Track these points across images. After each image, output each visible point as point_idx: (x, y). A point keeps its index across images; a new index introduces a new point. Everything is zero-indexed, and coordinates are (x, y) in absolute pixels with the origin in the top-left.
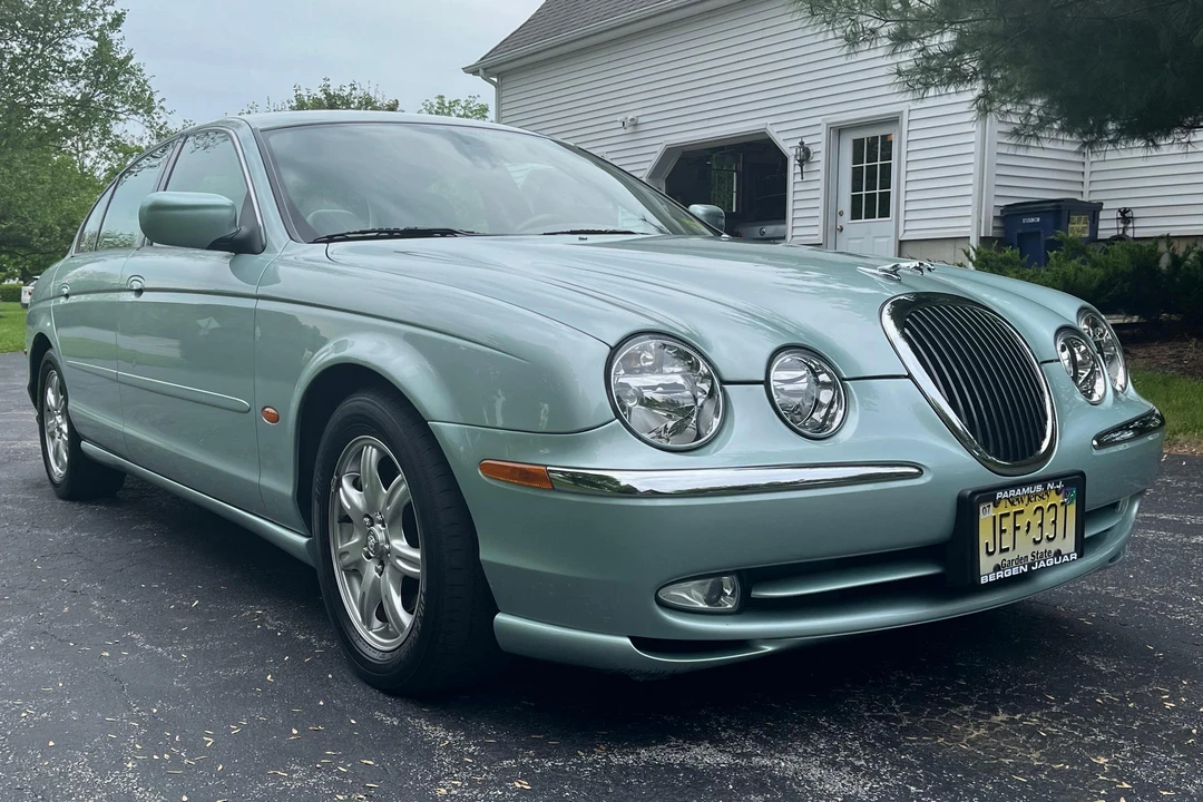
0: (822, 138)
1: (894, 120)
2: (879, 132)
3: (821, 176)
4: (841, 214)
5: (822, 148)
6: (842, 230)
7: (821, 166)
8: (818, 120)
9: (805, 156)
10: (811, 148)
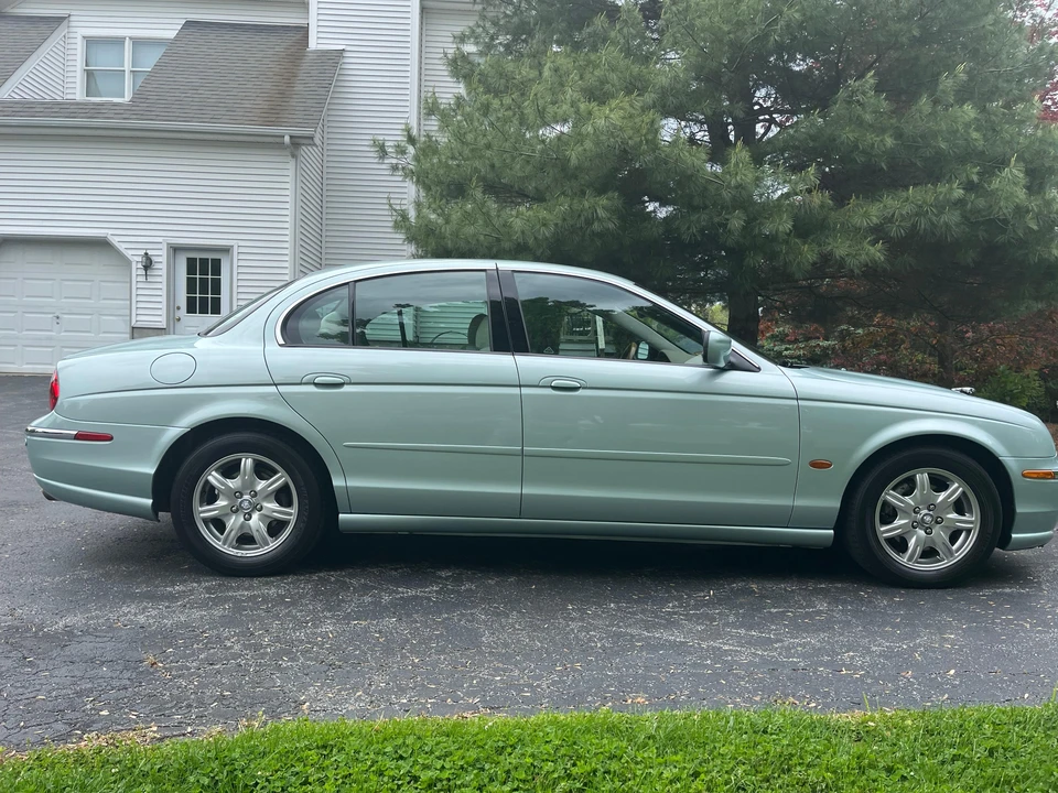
0: (164, 253)
1: (226, 250)
2: (210, 256)
3: (164, 279)
4: (179, 308)
5: (164, 259)
6: (179, 320)
7: (164, 272)
8: (160, 240)
9: (148, 264)
10: (153, 258)
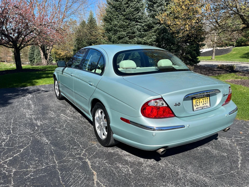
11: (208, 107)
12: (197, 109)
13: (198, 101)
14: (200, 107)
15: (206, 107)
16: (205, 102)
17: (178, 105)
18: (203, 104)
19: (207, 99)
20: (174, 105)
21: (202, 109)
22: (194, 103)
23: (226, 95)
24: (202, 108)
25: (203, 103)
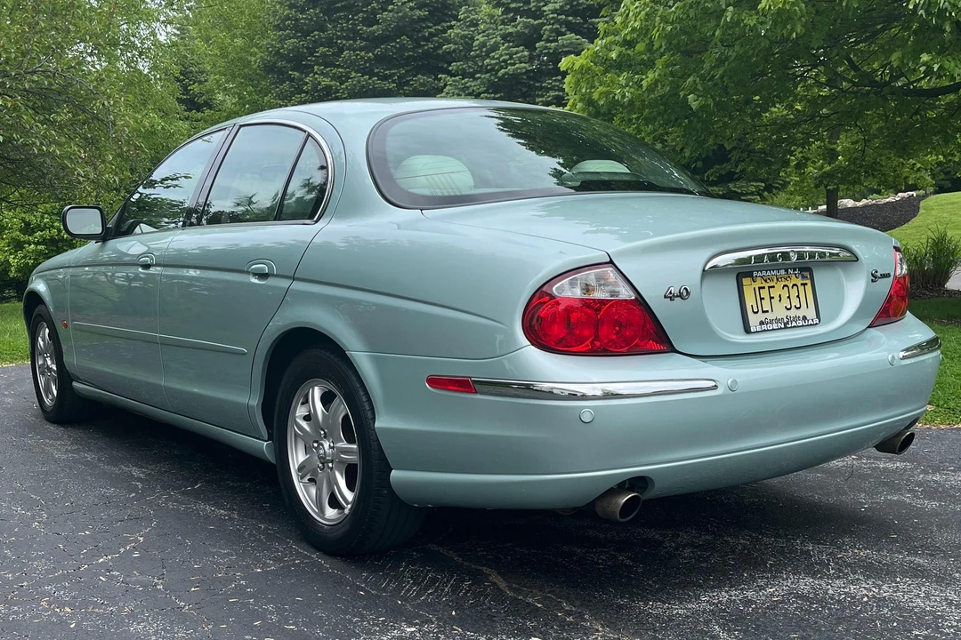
11: (811, 322)
12: (764, 327)
13: (764, 293)
14: (778, 321)
15: (800, 323)
16: (795, 302)
17: (680, 296)
18: (788, 309)
19: (801, 288)
20: (665, 297)
21: (786, 328)
22: (750, 301)
23: (884, 276)
24: (785, 324)
25: (786, 303)
